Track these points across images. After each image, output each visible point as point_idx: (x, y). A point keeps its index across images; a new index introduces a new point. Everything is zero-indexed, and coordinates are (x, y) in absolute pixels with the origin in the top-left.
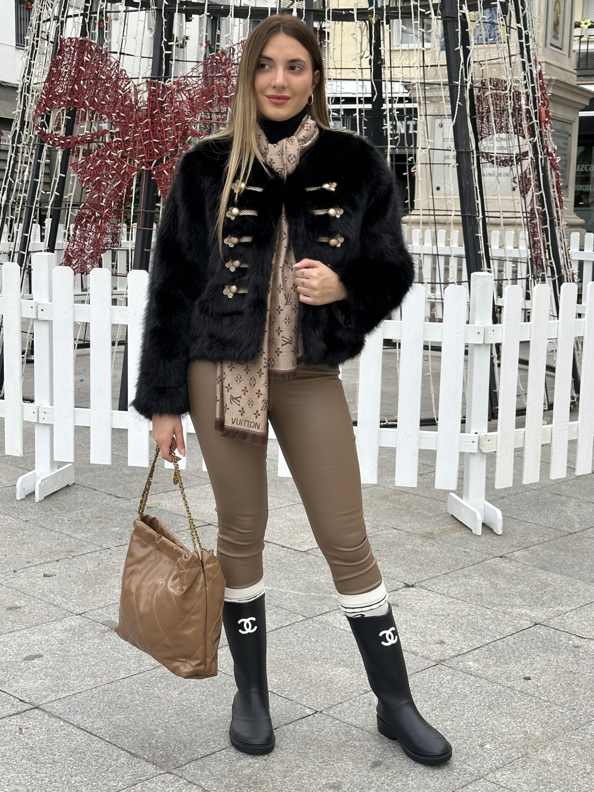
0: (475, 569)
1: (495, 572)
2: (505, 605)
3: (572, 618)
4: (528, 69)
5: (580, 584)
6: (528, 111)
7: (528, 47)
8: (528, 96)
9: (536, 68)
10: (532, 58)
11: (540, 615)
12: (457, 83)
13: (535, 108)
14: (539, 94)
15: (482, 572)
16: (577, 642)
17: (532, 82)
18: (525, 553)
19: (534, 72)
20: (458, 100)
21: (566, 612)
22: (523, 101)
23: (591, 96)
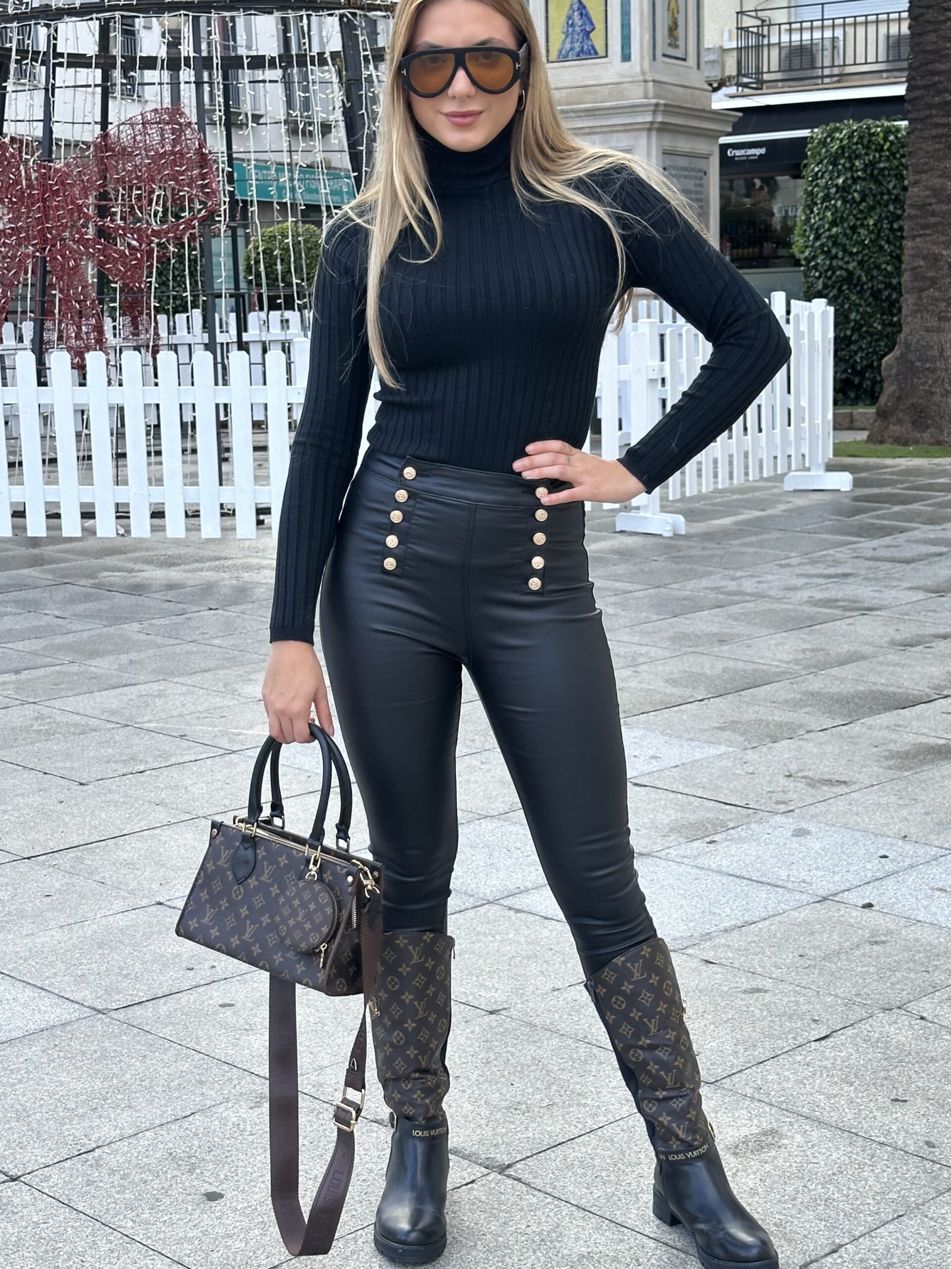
23: (736, 120)
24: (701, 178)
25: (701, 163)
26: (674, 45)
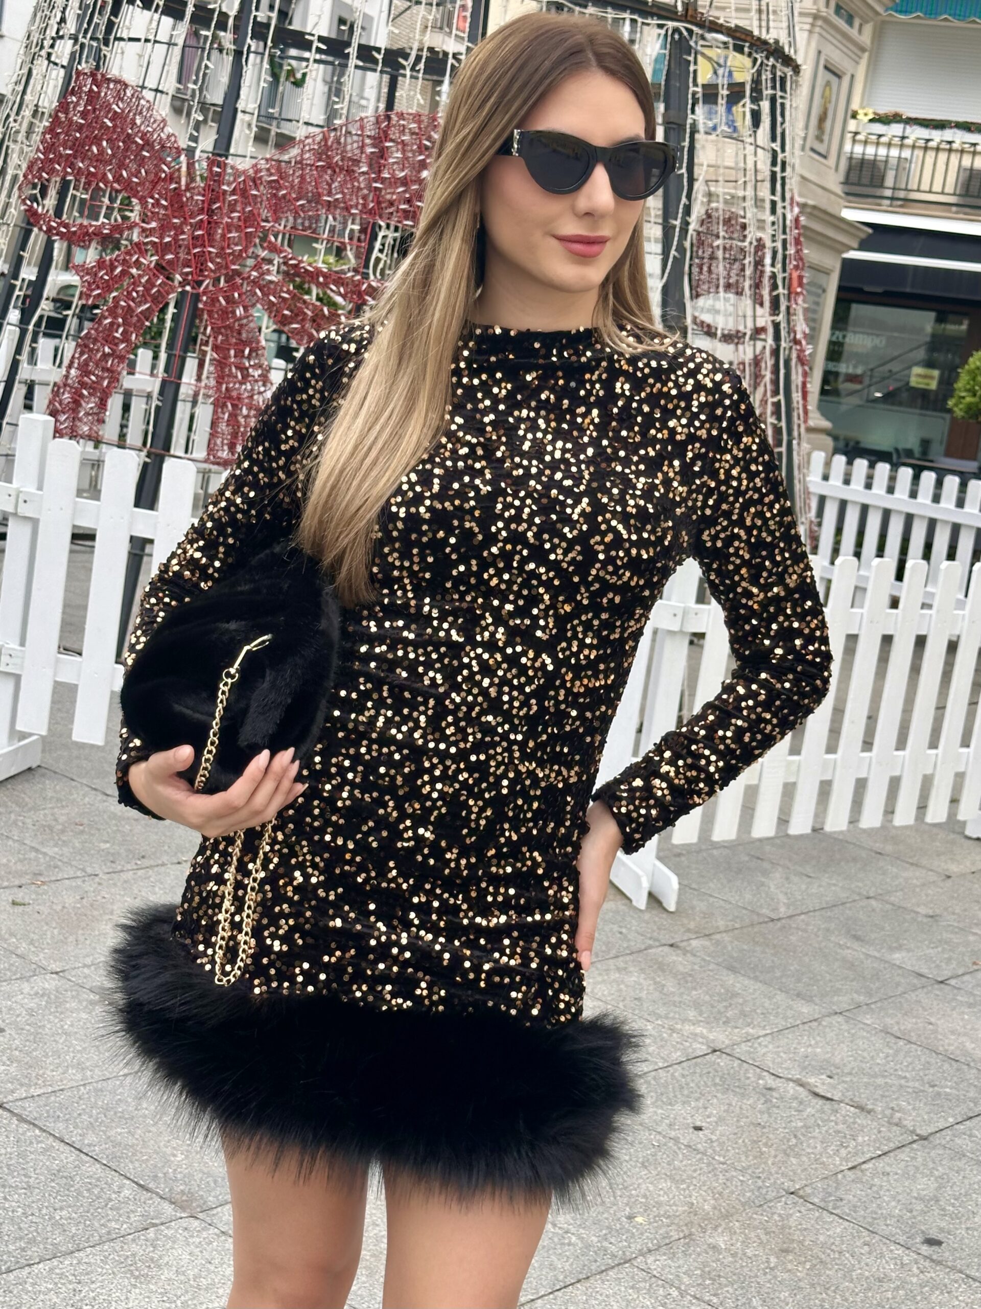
0: (633, 961)
1: (662, 967)
2: (673, 1018)
3: (766, 1046)
4: (779, 211)
5: (780, 997)
6: (773, 276)
7: (783, 179)
8: (775, 253)
9: (792, 210)
10: (788, 196)
11: (722, 1037)
12: (674, 222)
13: (784, 271)
14: (791, 251)
15: (643, 966)
16: (771, 1081)
17: (784, 232)
18: (706, 942)
19: (789, 217)
20: (674, 248)
21: (758, 1037)
22: (768, 261)
23: (863, 236)
24: (819, 296)
25: (822, 279)
26: (819, 138)
